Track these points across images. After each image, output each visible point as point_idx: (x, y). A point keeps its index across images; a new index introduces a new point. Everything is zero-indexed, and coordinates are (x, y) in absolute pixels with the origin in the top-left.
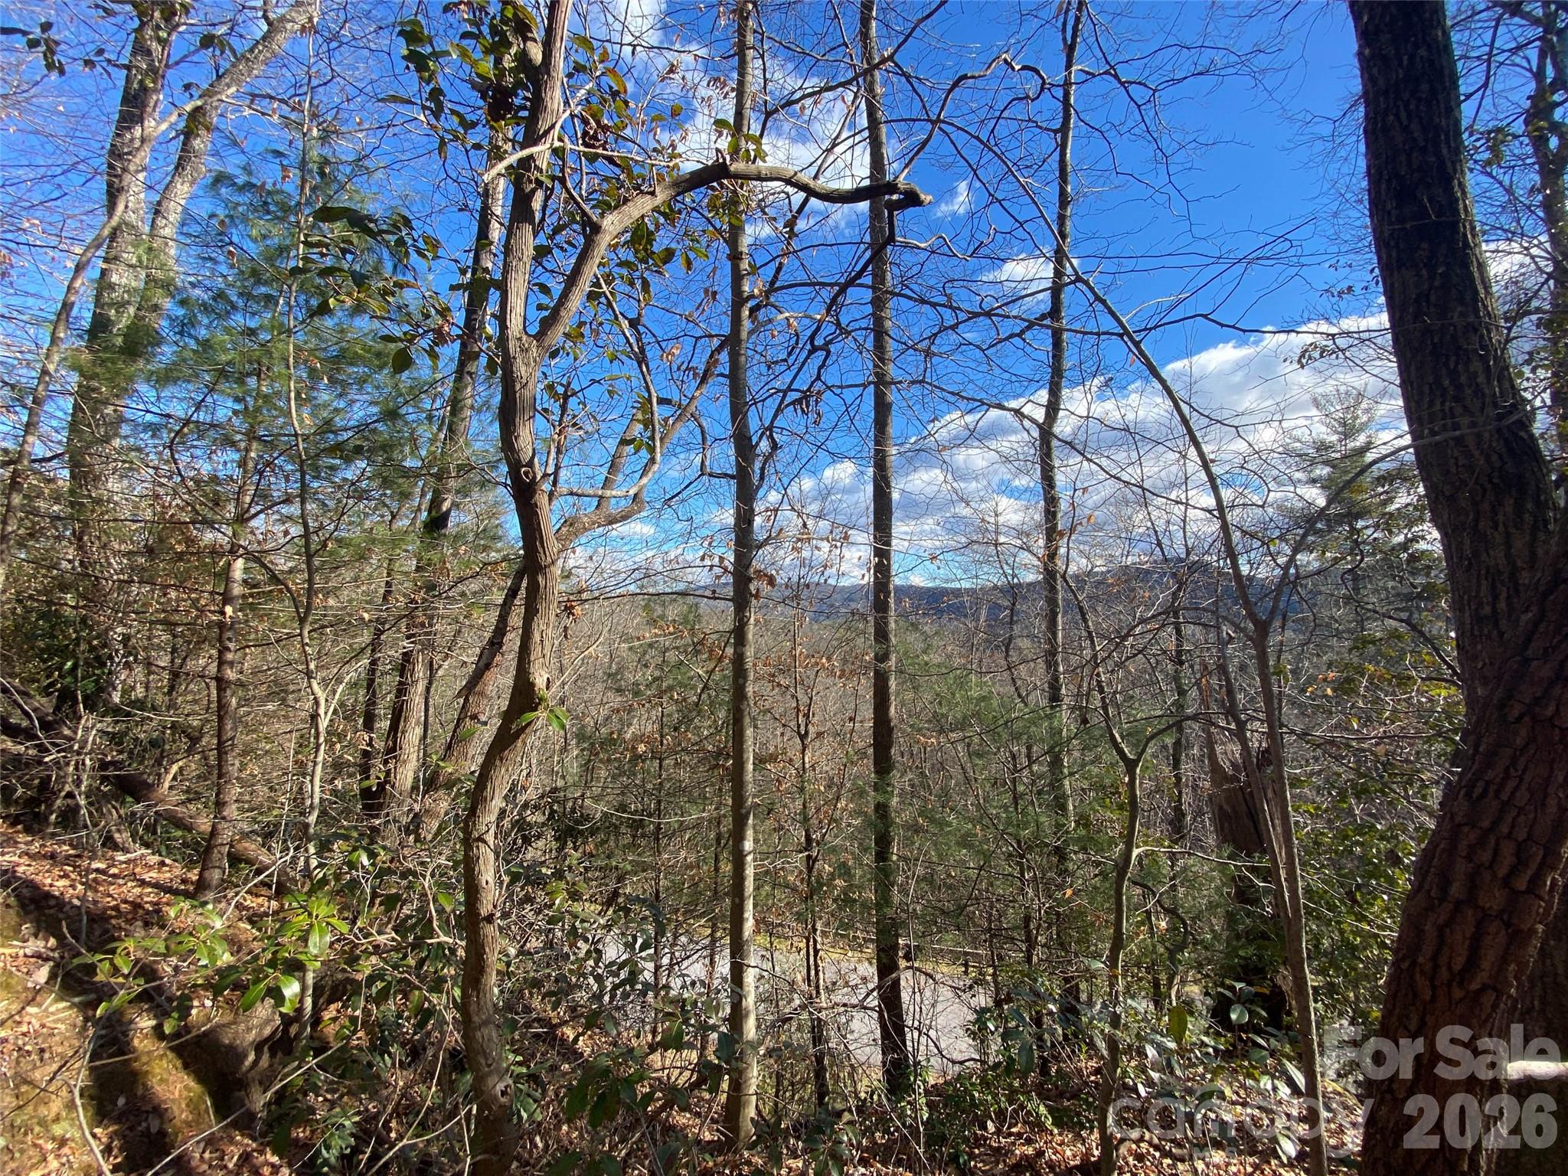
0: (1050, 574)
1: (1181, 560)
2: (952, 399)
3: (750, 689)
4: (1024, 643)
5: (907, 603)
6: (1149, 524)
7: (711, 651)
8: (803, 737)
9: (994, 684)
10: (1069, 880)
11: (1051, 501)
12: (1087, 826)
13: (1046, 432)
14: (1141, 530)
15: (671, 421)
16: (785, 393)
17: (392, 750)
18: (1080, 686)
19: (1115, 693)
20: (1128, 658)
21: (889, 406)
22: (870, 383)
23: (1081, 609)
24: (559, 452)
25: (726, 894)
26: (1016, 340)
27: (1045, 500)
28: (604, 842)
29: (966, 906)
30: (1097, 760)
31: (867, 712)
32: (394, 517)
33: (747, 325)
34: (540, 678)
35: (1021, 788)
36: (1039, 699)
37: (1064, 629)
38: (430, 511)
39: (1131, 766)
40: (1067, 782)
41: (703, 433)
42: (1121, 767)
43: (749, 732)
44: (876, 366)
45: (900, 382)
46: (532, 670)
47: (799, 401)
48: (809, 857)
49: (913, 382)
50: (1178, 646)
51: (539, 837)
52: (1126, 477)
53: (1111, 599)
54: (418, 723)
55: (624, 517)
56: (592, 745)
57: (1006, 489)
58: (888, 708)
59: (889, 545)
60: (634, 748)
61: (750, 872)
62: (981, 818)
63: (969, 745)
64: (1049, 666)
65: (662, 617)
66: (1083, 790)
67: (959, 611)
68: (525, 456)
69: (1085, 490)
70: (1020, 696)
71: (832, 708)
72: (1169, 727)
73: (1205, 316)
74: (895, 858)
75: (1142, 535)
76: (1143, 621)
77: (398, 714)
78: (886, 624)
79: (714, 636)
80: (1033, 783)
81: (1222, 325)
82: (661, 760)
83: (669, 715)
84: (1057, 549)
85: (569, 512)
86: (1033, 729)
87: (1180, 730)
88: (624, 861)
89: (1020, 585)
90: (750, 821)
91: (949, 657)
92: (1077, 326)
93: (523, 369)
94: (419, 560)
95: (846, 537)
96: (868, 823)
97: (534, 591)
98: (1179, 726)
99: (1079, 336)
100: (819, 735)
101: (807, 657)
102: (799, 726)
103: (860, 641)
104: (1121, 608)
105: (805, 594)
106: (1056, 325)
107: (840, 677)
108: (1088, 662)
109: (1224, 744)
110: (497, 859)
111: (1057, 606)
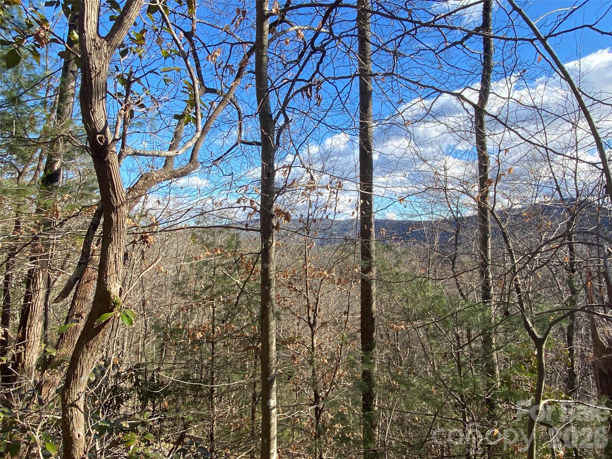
0: (483, 210)
1: (573, 200)
2: (414, 86)
3: (273, 294)
4: (465, 259)
5: (384, 232)
6: (551, 175)
7: (247, 267)
8: (312, 326)
9: (444, 286)
10: (496, 422)
11: (483, 159)
12: (508, 384)
13: (480, 110)
14: (546, 179)
15: (215, 105)
16: (293, 82)
17: (22, 339)
18: (503, 288)
19: (528, 292)
20: (537, 268)
21: (370, 93)
22: (355, 75)
23: (504, 234)
24: (125, 123)
25: (260, 435)
26: (459, 46)
27: (479, 159)
28: (174, 401)
29: (425, 441)
30: (515, 339)
31: (357, 307)
32: (20, 174)
33: (267, 36)
34: (114, 288)
35: (463, 359)
36: (475, 297)
37: (492, 248)
38: (45, 170)
39: (539, 343)
40: (495, 354)
41: (239, 113)
42: (532, 344)
43: (273, 323)
44: (360, 65)
45: (376, 74)
46: (108, 283)
47: (305, 89)
48: (317, 409)
49: (386, 75)
50: (571, 259)
51: (128, 397)
52: (535, 141)
53: (525, 227)
54: (40, 320)
55: (184, 174)
56: (165, 333)
57: (452, 152)
58: (371, 305)
59: (371, 191)
60: (194, 336)
61: (274, 421)
62: (436, 380)
63: (427, 330)
64: (482, 273)
65: (213, 243)
66: (506, 359)
67: (420, 237)
68: (100, 127)
69: (507, 150)
70: (462, 295)
71: (332, 305)
72: (565, 316)
73: (590, 27)
74: (376, 408)
75: (546, 183)
76: (547, 242)
77: (26, 314)
78: (369, 246)
79: (248, 256)
80: (472, 356)
81: (603, 33)
82: (213, 343)
83: (218, 312)
84: (487, 192)
85: (146, 170)
86: (471, 318)
87: (573, 317)
88: (189, 414)
89: (462, 218)
90: (275, 385)
91: (414, 268)
92: (500, 35)
93: (97, 62)
94: (38, 204)
95: (340, 186)
96: (358, 385)
97: (109, 226)
98: (572, 314)
99: (503, 41)
100: (324, 324)
101: (315, 270)
102: (309, 318)
103: (351, 258)
104: (532, 233)
105: (313, 225)
106: (486, 33)
107: (338, 284)
108: (509, 271)
109: (603, 326)
110: (86, 419)
111: (487, 232)
